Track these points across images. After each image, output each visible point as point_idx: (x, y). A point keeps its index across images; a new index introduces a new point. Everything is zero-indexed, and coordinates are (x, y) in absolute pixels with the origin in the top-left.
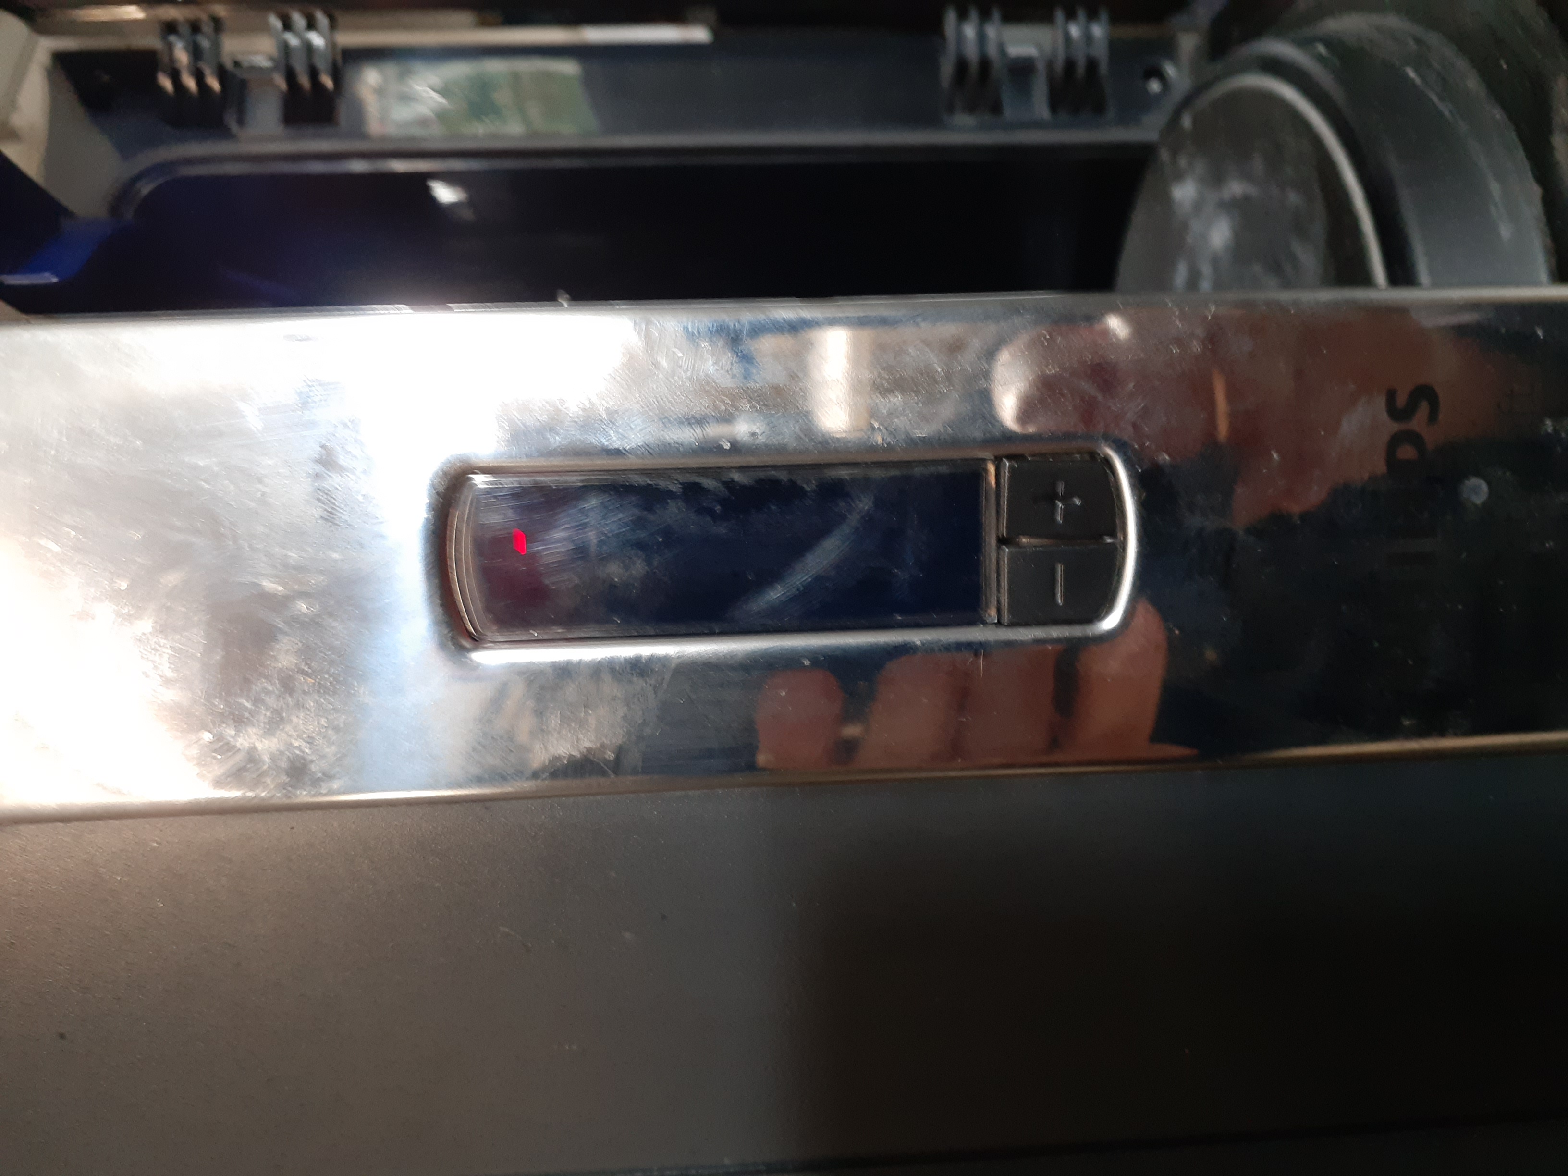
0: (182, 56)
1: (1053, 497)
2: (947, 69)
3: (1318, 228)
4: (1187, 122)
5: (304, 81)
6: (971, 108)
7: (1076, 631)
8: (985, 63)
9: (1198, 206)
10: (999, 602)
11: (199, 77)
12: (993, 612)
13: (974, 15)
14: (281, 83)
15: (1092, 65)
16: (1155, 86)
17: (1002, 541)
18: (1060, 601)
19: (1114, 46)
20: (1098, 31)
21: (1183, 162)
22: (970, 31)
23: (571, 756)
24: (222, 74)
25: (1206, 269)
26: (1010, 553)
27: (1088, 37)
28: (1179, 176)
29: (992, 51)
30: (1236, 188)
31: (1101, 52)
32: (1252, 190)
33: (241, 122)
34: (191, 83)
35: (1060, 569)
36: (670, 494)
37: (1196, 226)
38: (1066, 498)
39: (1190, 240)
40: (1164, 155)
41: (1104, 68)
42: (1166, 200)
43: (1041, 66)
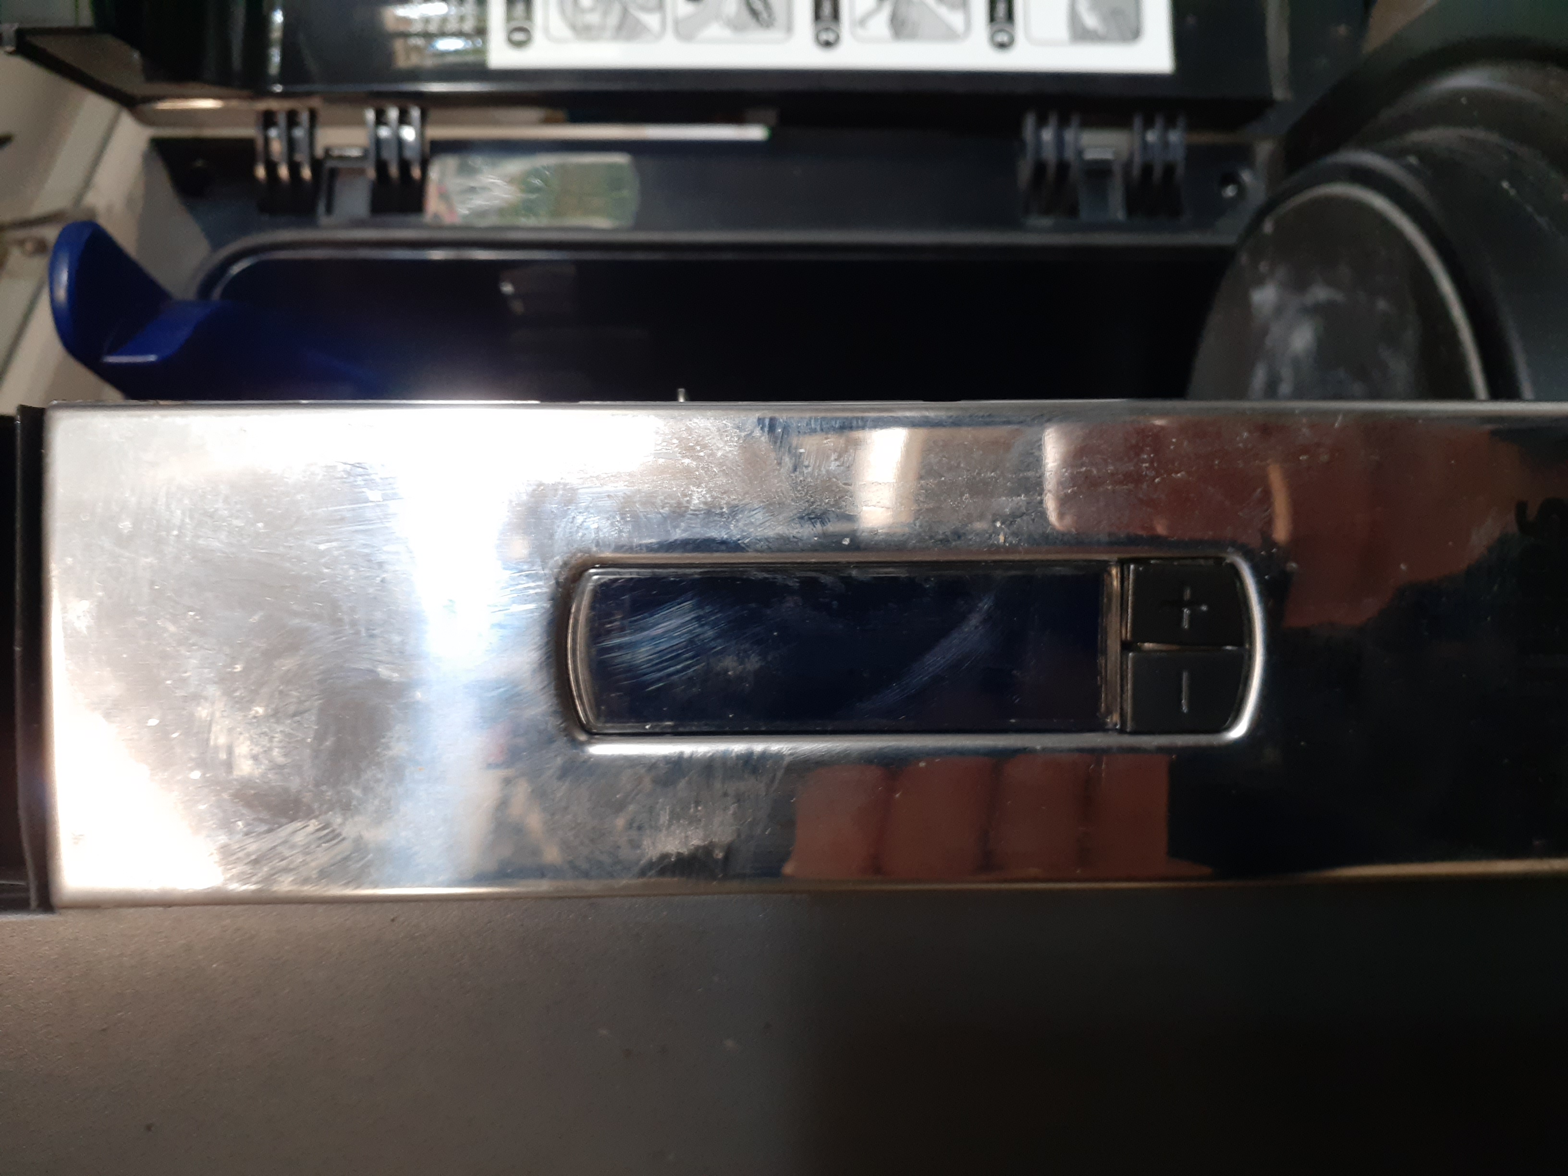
0: (277, 147)
1: (1180, 604)
2: (1025, 171)
3: (1410, 336)
4: (1268, 227)
5: (394, 170)
6: (1046, 211)
7: (1203, 740)
8: (1063, 167)
9: (1279, 310)
10: (1122, 709)
11: (294, 168)
12: (1116, 718)
13: (1053, 120)
14: (371, 173)
15: (1169, 170)
16: (1230, 191)
17: (1126, 646)
18: (1185, 709)
19: (1192, 152)
20: (1175, 137)
21: (1263, 267)
22: (1047, 135)
23: (679, 854)
24: (316, 165)
25: (1286, 373)
26: (1133, 658)
27: (1166, 144)
28: (1260, 281)
29: (1069, 154)
30: (1320, 293)
31: (1178, 155)
32: (1339, 297)
33: (329, 210)
34: (284, 172)
35: (1185, 676)
36: (786, 590)
37: (1276, 330)
38: (1193, 604)
39: (1269, 342)
40: (1244, 258)
41: (1180, 171)
42: (1245, 304)
43: (1117, 169)
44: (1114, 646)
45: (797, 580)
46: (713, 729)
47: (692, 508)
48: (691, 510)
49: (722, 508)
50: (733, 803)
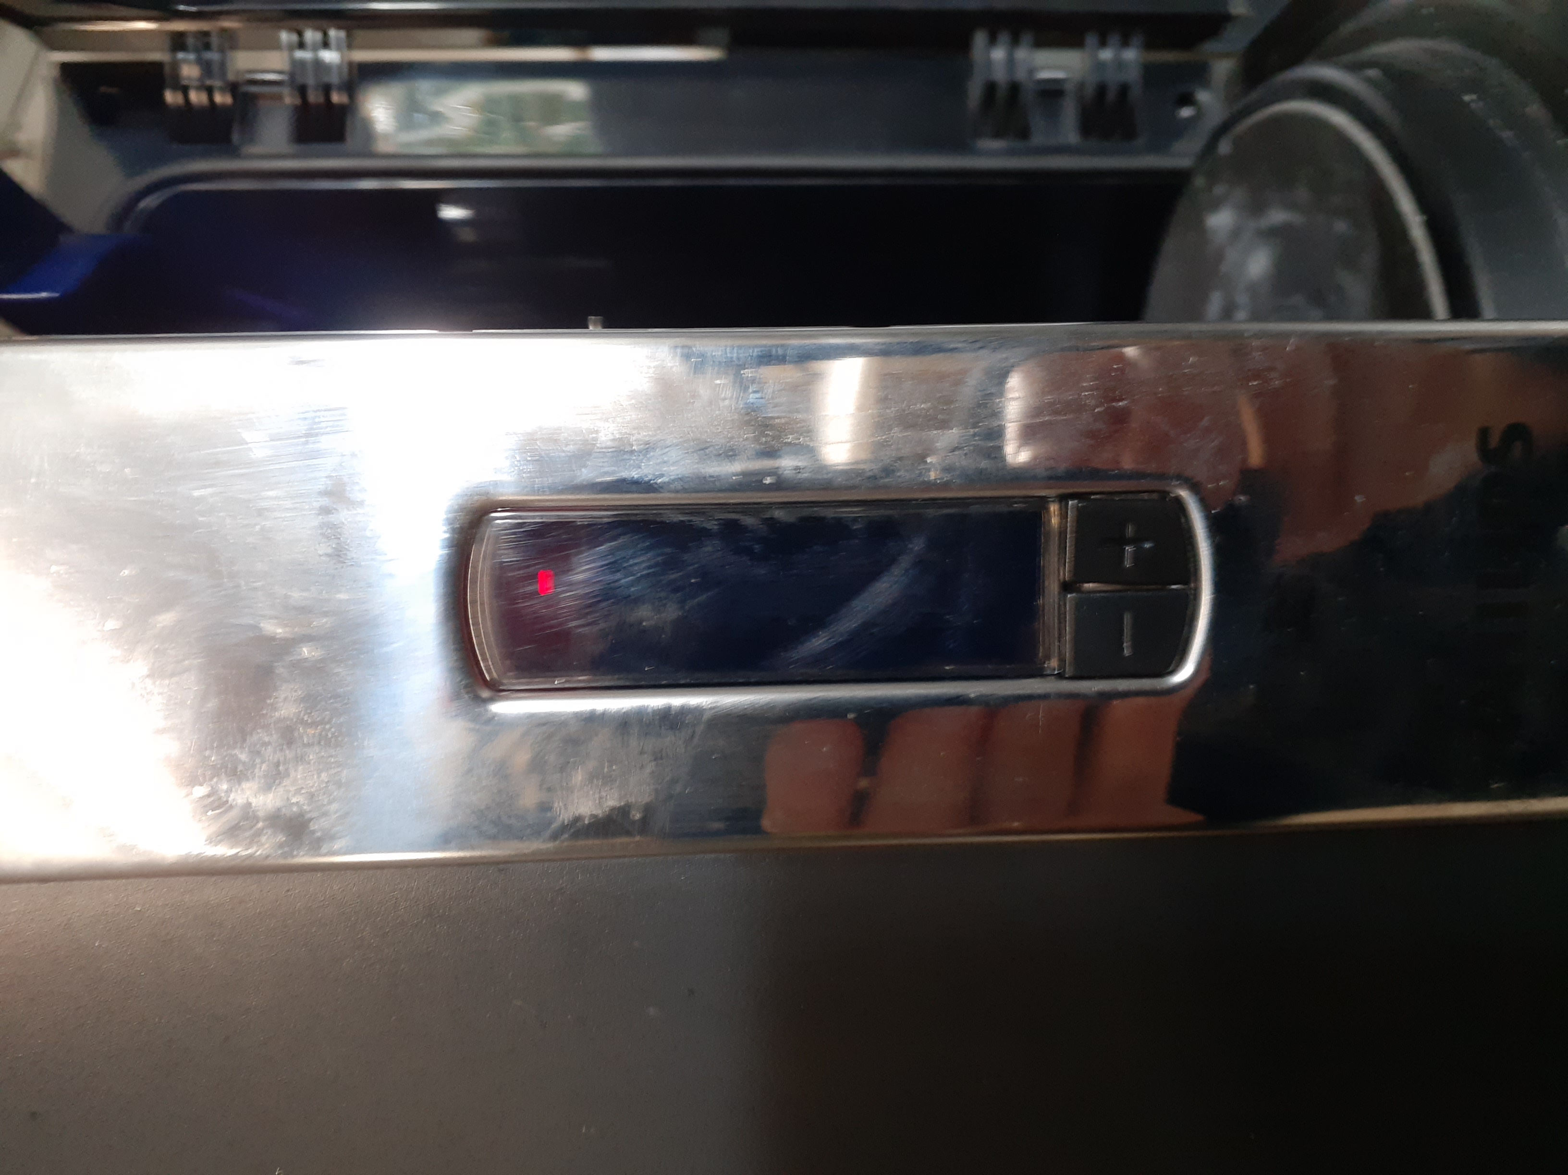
0: (190, 72)
1: (1124, 541)
2: (975, 91)
4: (1225, 147)
5: (316, 99)
6: (998, 134)
7: (1146, 684)
8: (1014, 88)
9: (1236, 234)
10: (1060, 653)
11: (208, 93)
12: (1054, 663)
13: (1004, 40)
14: (291, 99)
15: (1124, 89)
16: (1186, 112)
17: (1065, 587)
18: (1127, 652)
19: (1151, 73)
20: (1131, 55)
21: (1220, 190)
22: (998, 54)
23: (592, 815)
24: (231, 89)
25: (1242, 299)
26: (1073, 599)
27: (1121, 63)
28: (1215, 205)
29: (1021, 75)
30: (1277, 216)
31: (1133, 76)
32: (1296, 218)
35: (1127, 619)
36: (705, 533)
37: (1232, 255)
38: (1135, 541)
39: (1224, 268)
40: (1199, 181)
41: (1136, 92)
42: (1200, 229)
43: (1070, 90)
44: (1052, 586)
45: (716, 523)
46: (628, 684)
47: (598, 445)
48: (598, 448)
49: (632, 445)
50: (651, 761)
